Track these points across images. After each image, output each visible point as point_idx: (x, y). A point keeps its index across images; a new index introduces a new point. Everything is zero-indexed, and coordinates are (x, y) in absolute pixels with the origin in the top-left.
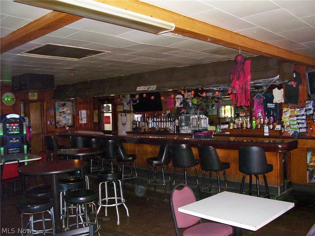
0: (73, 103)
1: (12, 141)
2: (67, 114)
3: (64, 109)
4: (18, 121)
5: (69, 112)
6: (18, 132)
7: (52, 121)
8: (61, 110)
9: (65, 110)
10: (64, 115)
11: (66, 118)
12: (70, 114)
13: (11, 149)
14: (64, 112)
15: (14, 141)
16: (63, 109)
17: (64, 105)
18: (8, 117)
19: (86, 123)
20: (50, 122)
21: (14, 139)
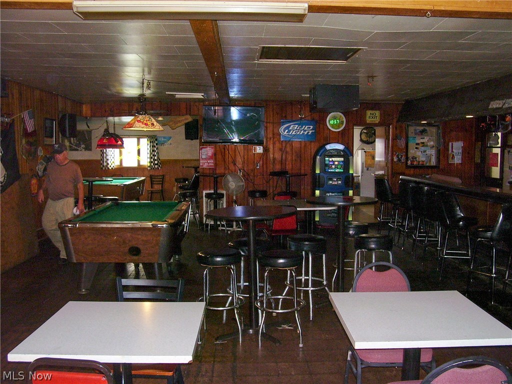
0: (439, 128)
1: (331, 182)
2: (429, 148)
3: (424, 138)
4: (342, 153)
5: (432, 143)
6: (342, 171)
7: (402, 156)
8: (419, 140)
9: (425, 140)
10: (423, 149)
11: (427, 152)
12: (433, 147)
13: (330, 194)
14: (423, 143)
15: (335, 182)
16: (421, 138)
17: (423, 132)
18: (328, 147)
19: (460, 162)
20: (398, 157)
21: (335, 180)
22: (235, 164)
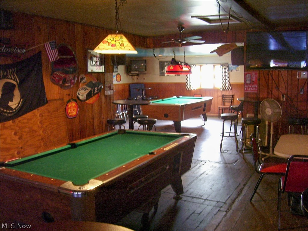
22: (278, 90)
